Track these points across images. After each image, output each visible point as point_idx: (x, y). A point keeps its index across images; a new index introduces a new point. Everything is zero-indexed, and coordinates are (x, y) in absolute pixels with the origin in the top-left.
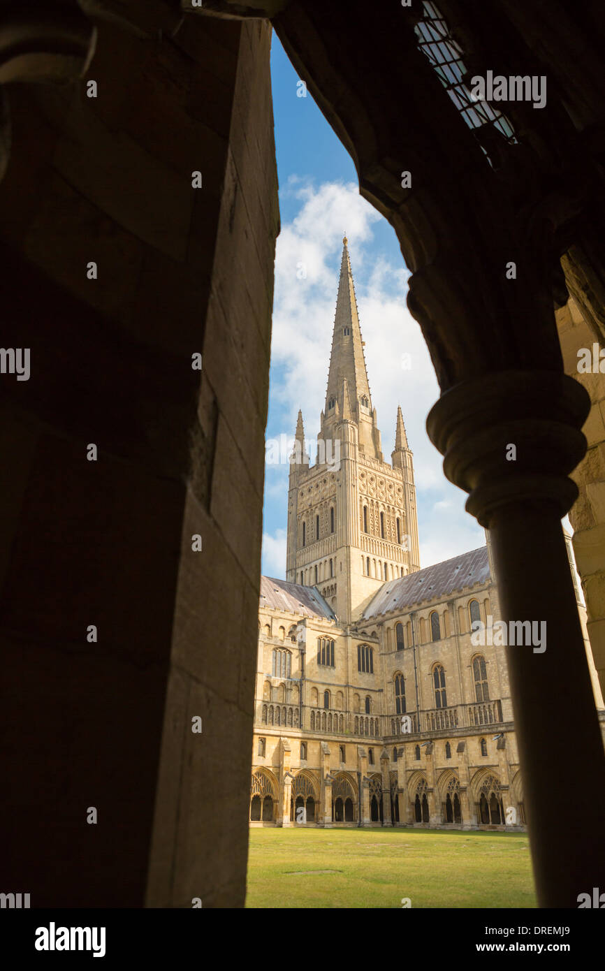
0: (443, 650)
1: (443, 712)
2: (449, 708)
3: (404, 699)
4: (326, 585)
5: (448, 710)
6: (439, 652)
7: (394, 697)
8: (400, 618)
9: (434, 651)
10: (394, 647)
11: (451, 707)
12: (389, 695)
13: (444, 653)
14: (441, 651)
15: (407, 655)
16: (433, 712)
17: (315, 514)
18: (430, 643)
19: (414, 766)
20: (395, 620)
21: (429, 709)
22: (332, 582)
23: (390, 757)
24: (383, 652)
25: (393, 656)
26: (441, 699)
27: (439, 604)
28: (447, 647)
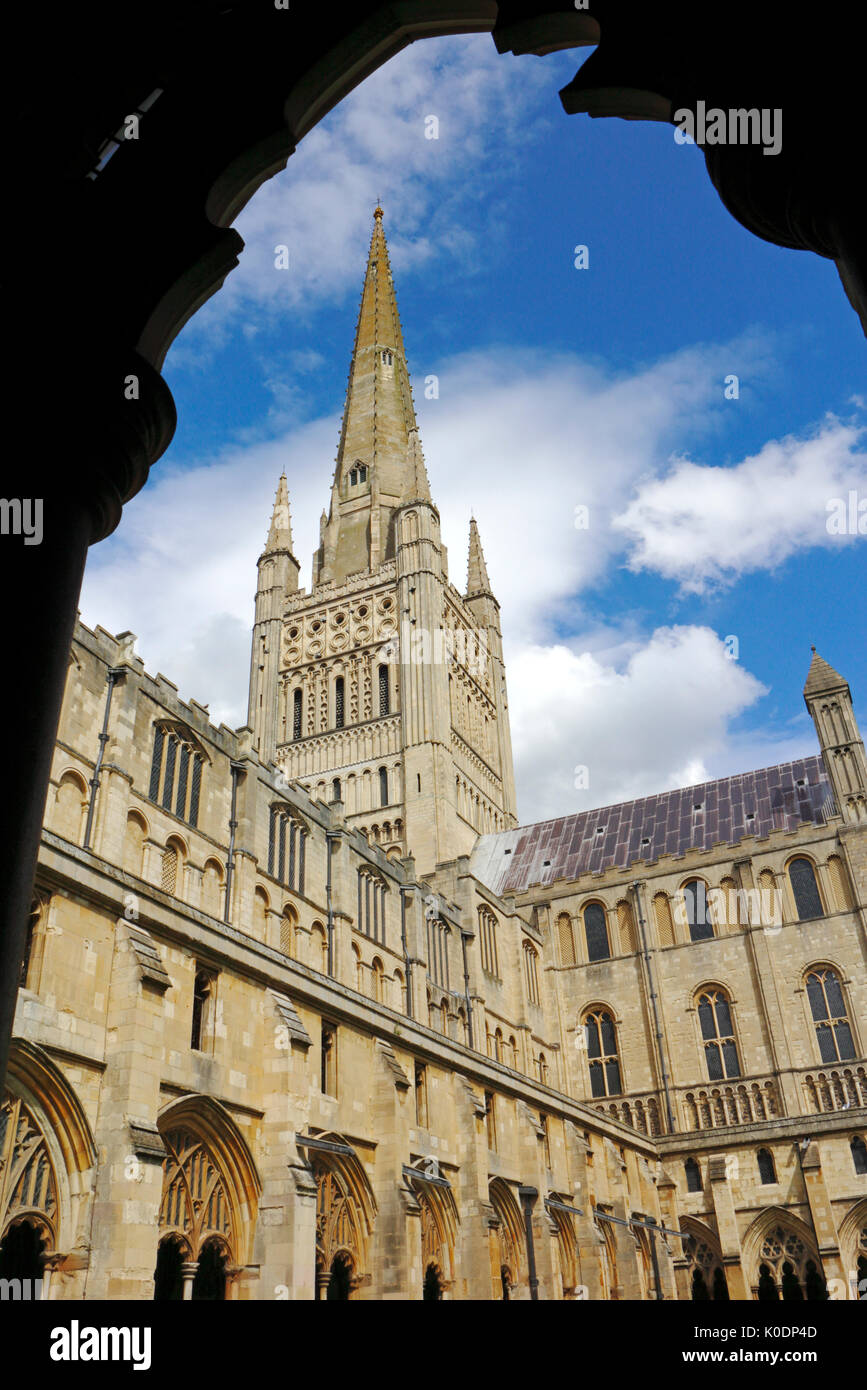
0: (726, 959)
1: (735, 1088)
2: (749, 1079)
3: (615, 1066)
4: (367, 822)
5: (748, 1085)
6: (715, 962)
7: (586, 1061)
8: (599, 893)
9: (701, 959)
10: (583, 955)
11: (756, 1077)
12: (571, 1058)
13: (727, 965)
14: (721, 960)
15: (622, 972)
16: (705, 1089)
17: (332, 676)
18: (687, 946)
19: (758, 1198)
20: (581, 898)
21: (693, 1083)
22: (391, 816)
23: (676, 1183)
24: (550, 963)
25: (582, 973)
26: (724, 1061)
27: (708, 865)
28: (737, 953)
